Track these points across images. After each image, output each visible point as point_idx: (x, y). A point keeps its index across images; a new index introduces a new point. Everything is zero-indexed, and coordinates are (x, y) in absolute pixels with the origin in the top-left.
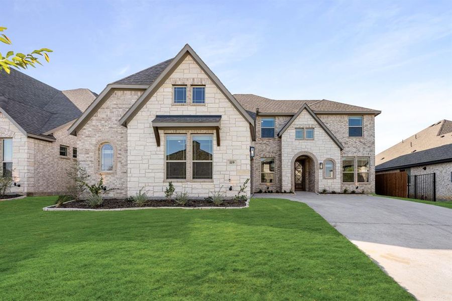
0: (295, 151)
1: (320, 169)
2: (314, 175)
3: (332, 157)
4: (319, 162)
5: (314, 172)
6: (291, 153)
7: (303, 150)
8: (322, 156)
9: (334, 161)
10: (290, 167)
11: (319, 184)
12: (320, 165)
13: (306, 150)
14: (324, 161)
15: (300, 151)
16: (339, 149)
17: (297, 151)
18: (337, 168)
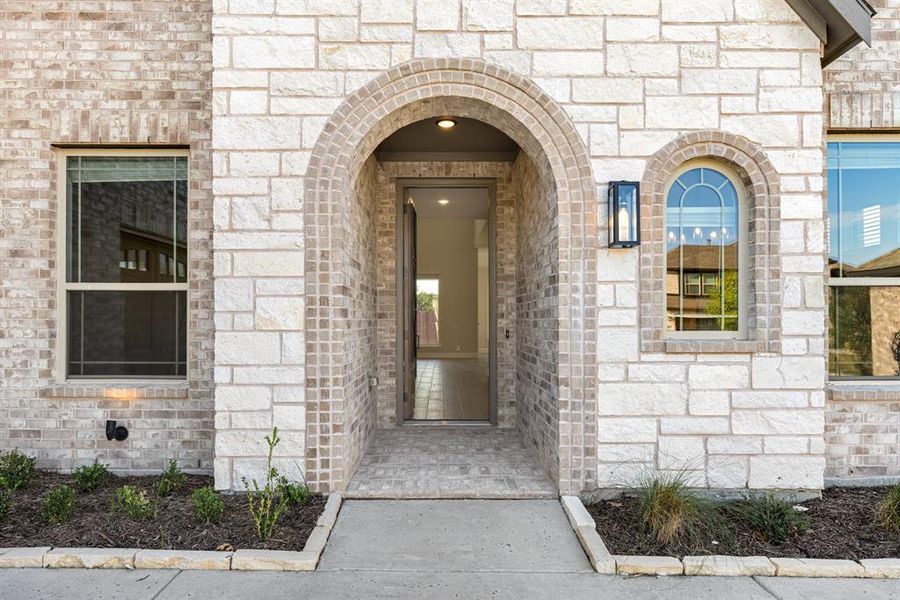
0: (352, 57)
1: (615, 243)
2: (549, 312)
3: (732, 127)
4: (603, 173)
5: (554, 279)
6: (301, 82)
7: (433, 50)
8: (630, 116)
9: (757, 159)
10: (297, 222)
11: (605, 401)
12: (614, 206)
13: (466, 48)
14: (656, 161)
15: (402, 55)
16: (814, 42)
17: (366, 63)
18: (789, 237)
